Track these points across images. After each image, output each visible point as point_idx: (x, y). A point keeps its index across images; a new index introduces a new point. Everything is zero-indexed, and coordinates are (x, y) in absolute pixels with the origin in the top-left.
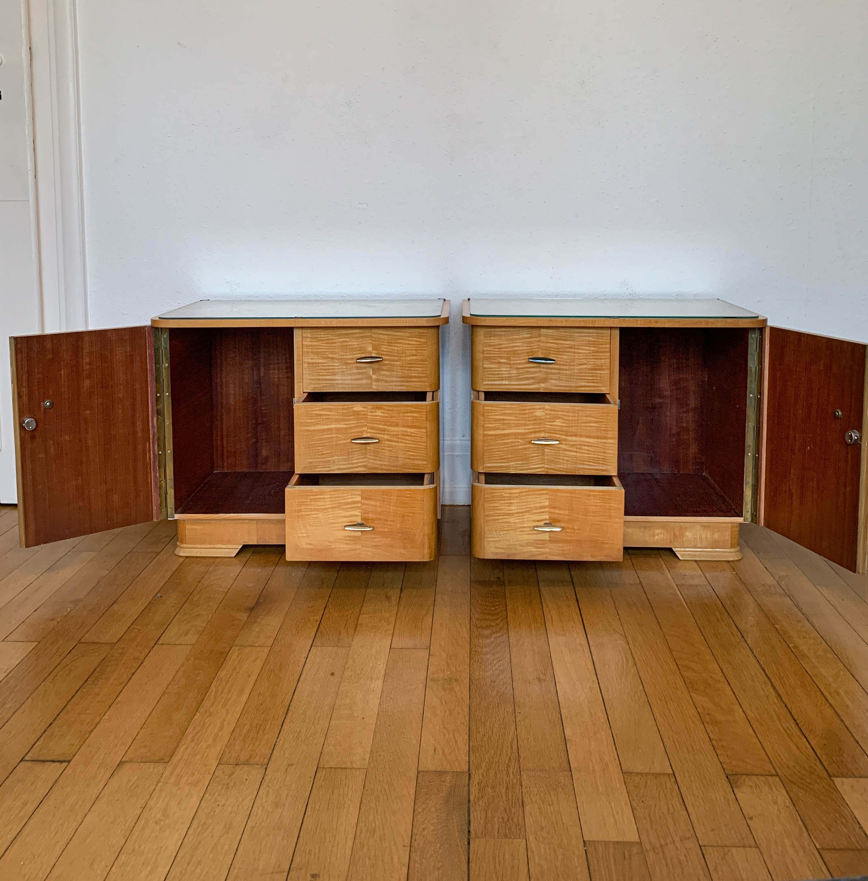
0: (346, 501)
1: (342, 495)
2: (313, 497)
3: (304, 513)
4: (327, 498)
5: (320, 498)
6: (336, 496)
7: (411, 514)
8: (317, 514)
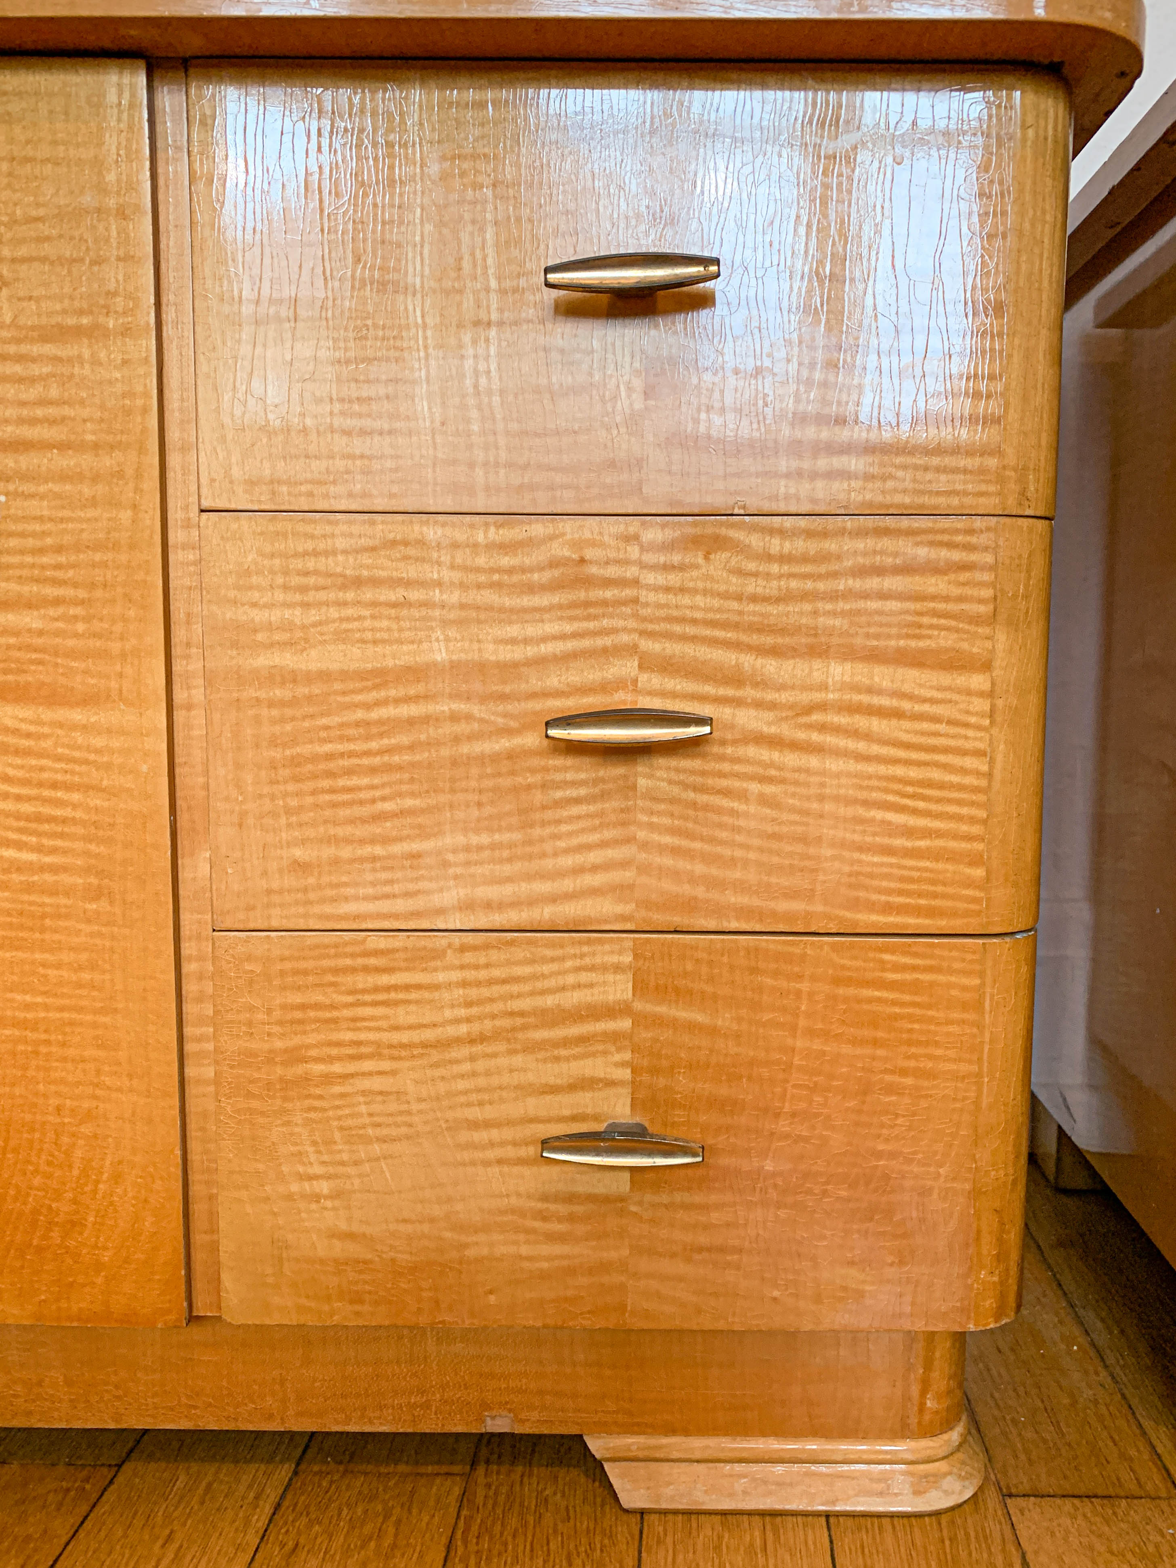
0: (550, 1001)
1: (527, 970)
2: (371, 980)
3: (319, 1068)
4: (449, 985)
5: (407, 988)
6: (496, 973)
7: (909, 1081)
8: (393, 1073)
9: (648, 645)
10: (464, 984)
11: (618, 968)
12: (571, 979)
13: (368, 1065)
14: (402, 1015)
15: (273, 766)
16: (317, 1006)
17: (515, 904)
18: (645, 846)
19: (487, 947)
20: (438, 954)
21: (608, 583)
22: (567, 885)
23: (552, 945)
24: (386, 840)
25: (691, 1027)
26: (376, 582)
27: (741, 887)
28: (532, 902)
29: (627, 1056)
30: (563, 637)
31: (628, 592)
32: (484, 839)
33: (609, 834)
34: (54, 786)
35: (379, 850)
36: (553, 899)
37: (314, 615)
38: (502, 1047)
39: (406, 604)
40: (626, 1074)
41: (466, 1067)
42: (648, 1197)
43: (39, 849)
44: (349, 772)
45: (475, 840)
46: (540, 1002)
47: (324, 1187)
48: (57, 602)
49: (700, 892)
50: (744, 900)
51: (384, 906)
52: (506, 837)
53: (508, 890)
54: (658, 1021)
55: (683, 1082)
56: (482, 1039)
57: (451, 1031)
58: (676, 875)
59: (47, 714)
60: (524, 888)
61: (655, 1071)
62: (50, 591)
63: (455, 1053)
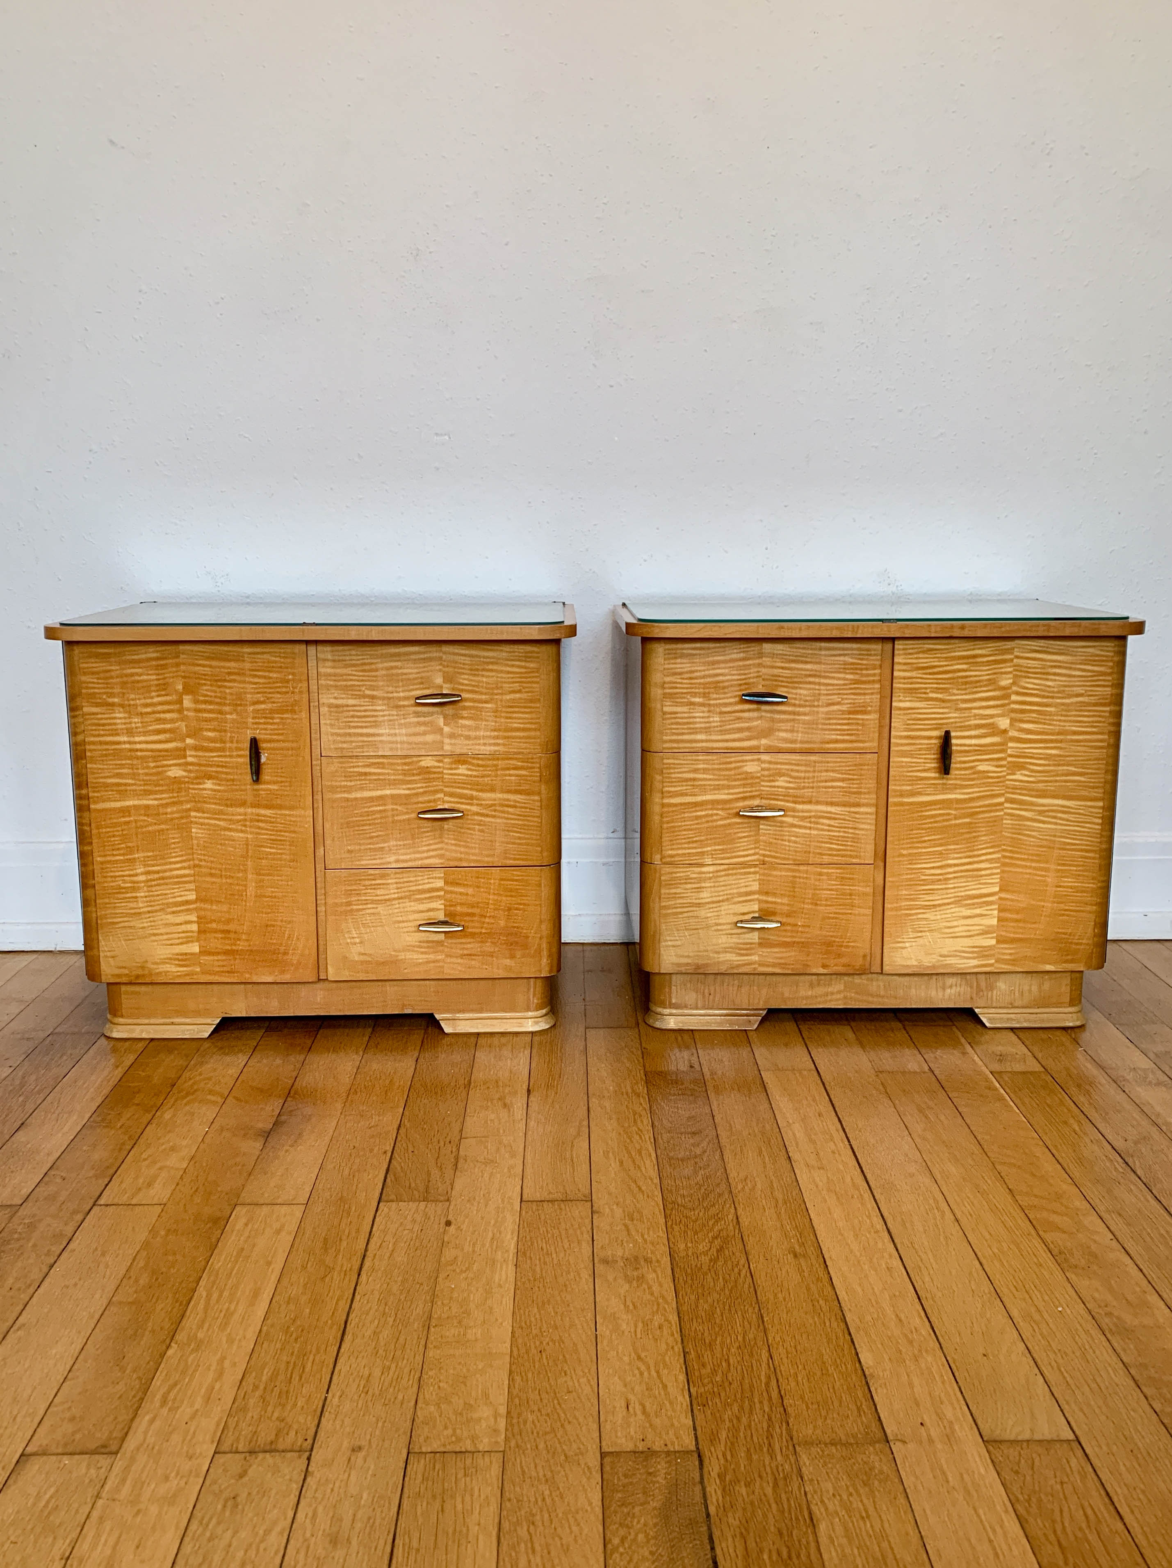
0: (420, 887)
1: (415, 879)
2: (370, 882)
3: (355, 907)
4: (392, 883)
5: (380, 884)
6: (406, 880)
7: (521, 907)
8: (376, 908)
9: (446, 789)
10: (396, 883)
11: (439, 878)
12: (426, 881)
13: (369, 906)
14: (379, 892)
15: (342, 824)
16: (355, 890)
17: (410, 860)
18: (447, 844)
19: (402, 873)
20: (388, 875)
21: (435, 773)
22: (425, 855)
23: (421, 872)
24: (373, 844)
25: (461, 894)
26: (370, 774)
27: (473, 854)
28: (415, 860)
29: (443, 902)
30: (422, 787)
31: (440, 775)
32: (401, 843)
33: (436, 841)
34: (281, 831)
35: (372, 846)
36: (422, 859)
37: (353, 783)
38: (407, 900)
39: (379, 779)
40: (443, 907)
41: (397, 906)
42: (450, 941)
43: (276, 848)
44: (363, 825)
45: (399, 843)
46: (417, 887)
47: (357, 940)
48: (282, 782)
49: (463, 856)
50: (475, 858)
51: (374, 862)
52: (408, 842)
53: (408, 857)
54: (452, 892)
55: (459, 908)
56: (401, 898)
57: (393, 896)
58: (456, 851)
59: (279, 812)
60: (413, 856)
61: (451, 906)
62: (279, 779)
63: (394, 902)
